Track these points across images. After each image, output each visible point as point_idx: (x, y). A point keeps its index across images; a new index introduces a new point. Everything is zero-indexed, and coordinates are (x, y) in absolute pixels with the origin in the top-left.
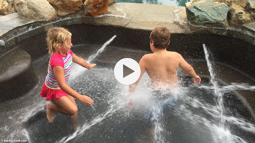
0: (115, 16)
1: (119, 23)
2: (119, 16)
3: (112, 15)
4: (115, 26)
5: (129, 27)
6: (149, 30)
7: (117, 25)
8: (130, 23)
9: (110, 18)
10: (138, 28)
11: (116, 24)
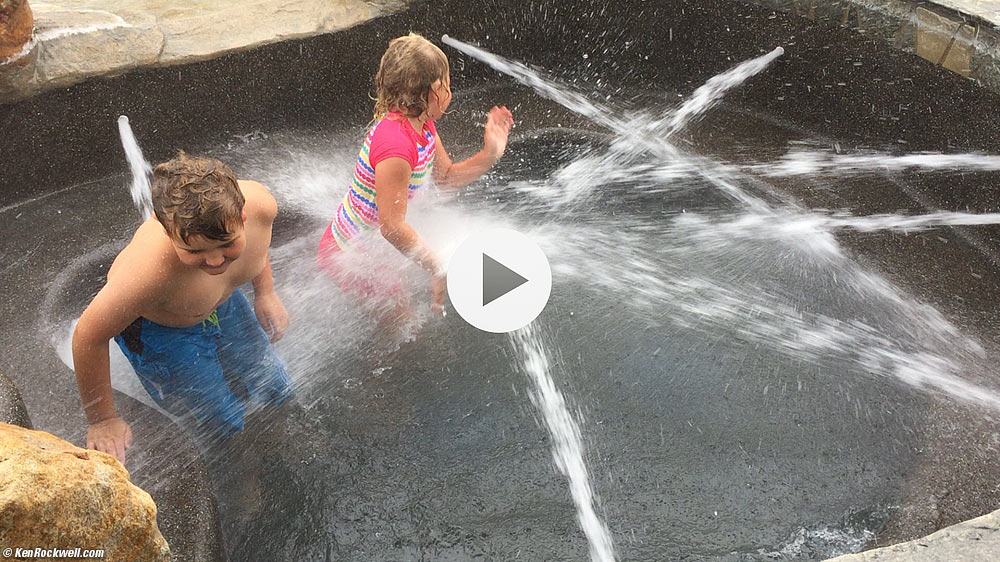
0: (83, 30)
1: (123, 58)
2: (102, 27)
3: (66, 31)
4: (109, 73)
5: (178, 57)
6: (264, 42)
7: (121, 64)
8: (169, 42)
9: (67, 45)
10: (220, 50)
11: (116, 66)
